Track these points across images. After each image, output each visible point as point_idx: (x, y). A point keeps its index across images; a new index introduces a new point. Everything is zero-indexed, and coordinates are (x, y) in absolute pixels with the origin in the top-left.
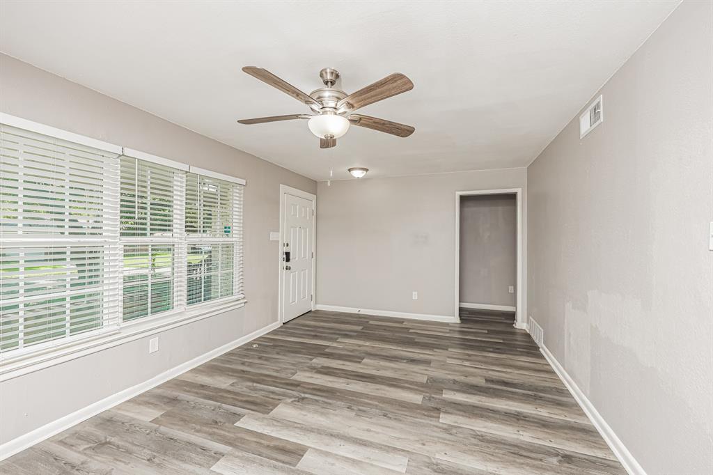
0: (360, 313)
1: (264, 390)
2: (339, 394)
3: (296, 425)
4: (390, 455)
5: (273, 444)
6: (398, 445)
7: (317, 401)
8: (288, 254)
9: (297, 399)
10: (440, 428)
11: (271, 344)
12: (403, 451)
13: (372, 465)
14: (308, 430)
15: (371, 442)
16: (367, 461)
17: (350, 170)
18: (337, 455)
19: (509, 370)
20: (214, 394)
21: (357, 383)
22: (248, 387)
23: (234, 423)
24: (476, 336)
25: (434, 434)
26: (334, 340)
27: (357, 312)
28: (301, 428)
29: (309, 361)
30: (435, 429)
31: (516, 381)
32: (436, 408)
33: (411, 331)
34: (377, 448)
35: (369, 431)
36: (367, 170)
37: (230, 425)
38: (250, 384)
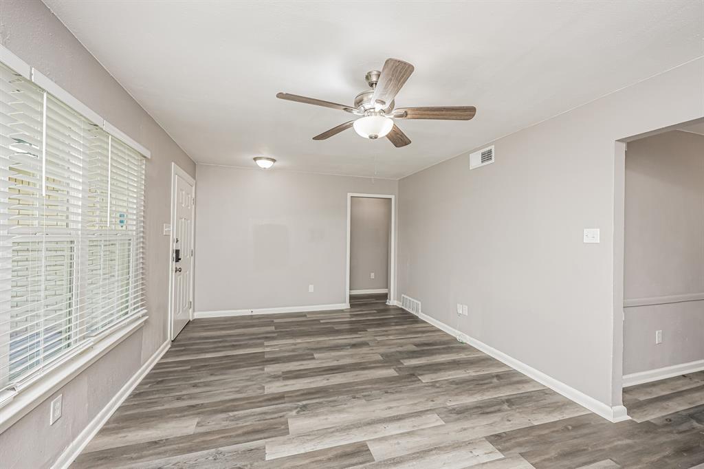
0: (253, 314)
1: (250, 415)
2: (331, 390)
3: (329, 430)
4: (424, 417)
5: (330, 455)
6: (420, 408)
7: (321, 403)
8: (177, 252)
9: (299, 409)
10: (429, 386)
11: (189, 367)
12: (428, 410)
13: (423, 429)
14: (345, 430)
15: (402, 415)
16: (416, 429)
17: (255, 159)
18: (392, 436)
19: (419, 335)
20: (190, 444)
21: (335, 377)
22: (223, 420)
23: (263, 459)
24: (373, 316)
25: (430, 392)
26: (262, 345)
27: (250, 314)
28: (337, 431)
29: (261, 372)
30: (427, 388)
31: (431, 342)
32: (411, 375)
33: (322, 321)
34: (411, 417)
35: (390, 408)
36: (274, 160)
37: (261, 463)
38: (224, 416)
